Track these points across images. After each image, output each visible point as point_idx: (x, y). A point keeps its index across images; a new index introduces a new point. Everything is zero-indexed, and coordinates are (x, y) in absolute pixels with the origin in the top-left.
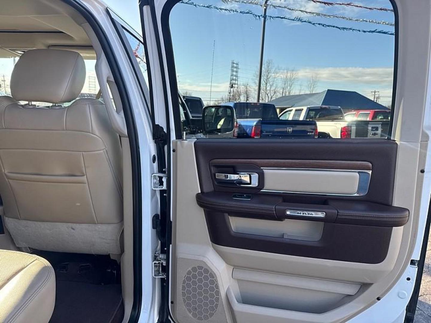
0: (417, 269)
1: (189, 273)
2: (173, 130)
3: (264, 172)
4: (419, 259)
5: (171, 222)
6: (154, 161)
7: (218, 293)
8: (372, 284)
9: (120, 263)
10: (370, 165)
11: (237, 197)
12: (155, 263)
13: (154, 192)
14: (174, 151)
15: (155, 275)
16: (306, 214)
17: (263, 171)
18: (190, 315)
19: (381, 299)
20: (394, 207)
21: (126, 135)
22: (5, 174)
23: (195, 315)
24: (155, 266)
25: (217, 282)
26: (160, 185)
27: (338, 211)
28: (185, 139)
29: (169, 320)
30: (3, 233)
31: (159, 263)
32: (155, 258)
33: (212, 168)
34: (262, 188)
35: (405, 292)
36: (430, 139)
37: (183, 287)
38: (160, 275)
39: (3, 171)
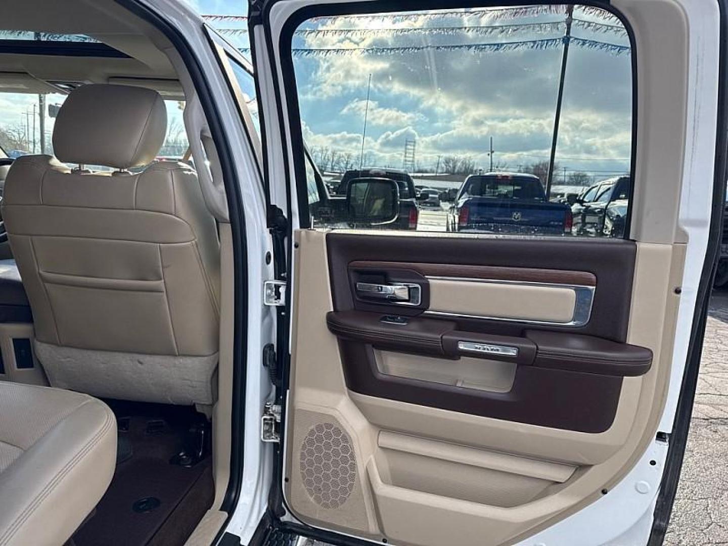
0: (667, 447)
1: (312, 433)
2: (295, 214)
3: (430, 283)
4: (670, 432)
5: (290, 356)
6: (268, 261)
7: (353, 466)
8: (591, 466)
9: (211, 419)
10: (594, 277)
11: (387, 321)
12: (265, 419)
13: (266, 309)
14: (296, 246)
15: (264, 438)
16: (488, 350)
17: (428, 282)
18: (312, 499)
19: (608, 493)
20: (629, 345)
21: (227, 220)
22: (40, 274)
23: (318, 500)
24: (264, 424)
25: (352, 448)
26: (276, 299)
27: (537, 347)
28: (312, 228)
29: (283, 509)
30: (32, 366)
31: (271, 419)
32: (265, 411)
33: (352, 275)
34: (427, 308)
35: (647, 484)
36: (690, 240)
37: (302, 454)
38: (273, 438)
39: (37, 269)
